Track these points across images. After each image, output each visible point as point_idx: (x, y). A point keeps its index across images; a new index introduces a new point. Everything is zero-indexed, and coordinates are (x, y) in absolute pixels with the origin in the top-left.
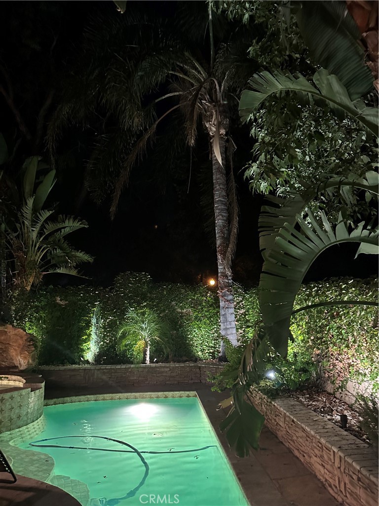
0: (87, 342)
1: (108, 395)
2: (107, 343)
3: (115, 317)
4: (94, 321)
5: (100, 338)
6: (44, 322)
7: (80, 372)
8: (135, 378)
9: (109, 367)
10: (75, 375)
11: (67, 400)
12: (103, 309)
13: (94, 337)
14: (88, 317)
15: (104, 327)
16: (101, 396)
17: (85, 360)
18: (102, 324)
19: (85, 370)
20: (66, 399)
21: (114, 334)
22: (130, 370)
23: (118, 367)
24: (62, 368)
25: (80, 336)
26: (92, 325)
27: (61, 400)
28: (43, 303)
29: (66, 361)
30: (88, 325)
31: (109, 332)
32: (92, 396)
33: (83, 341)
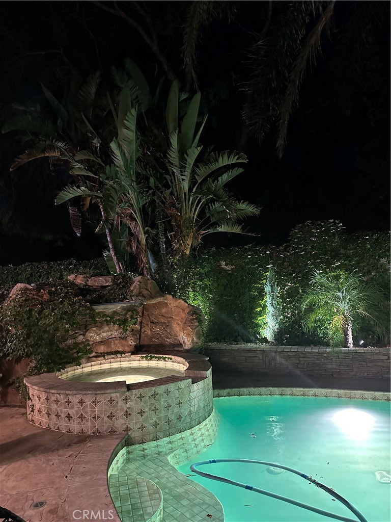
0: (263, 316)
1: (298, 389)
2: (287, 317)
3: (295, 283)
4: (268, 289)
5: (279, 310)
6: (210, 292)
7: (257, 354)
8: (334, 367)
9: (294, 349)
10: (251, 357)
11: (244, 391)
12: (278, 274)
13: (270, 309)
14: (260, 284)
15: (282, 297)
16: (288, 390)
17: (262, 338)
18: (279, 293)
19: (263, 351)
20: (242, 390)
21: (297, 306)
22: (325, 355)
23: (308, 349)
24: (235, 347)
25: (253, 308)
26: (266, 293)
27: (235, 390)
28: (206, 269)
29: (239, 338)
30: (261, 294)
31: (290, 302)
32: (276, 389)
33: (258, 314)
